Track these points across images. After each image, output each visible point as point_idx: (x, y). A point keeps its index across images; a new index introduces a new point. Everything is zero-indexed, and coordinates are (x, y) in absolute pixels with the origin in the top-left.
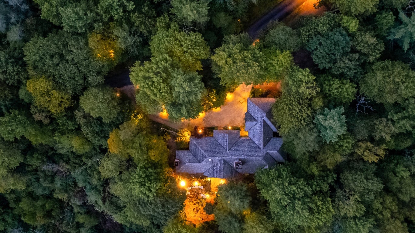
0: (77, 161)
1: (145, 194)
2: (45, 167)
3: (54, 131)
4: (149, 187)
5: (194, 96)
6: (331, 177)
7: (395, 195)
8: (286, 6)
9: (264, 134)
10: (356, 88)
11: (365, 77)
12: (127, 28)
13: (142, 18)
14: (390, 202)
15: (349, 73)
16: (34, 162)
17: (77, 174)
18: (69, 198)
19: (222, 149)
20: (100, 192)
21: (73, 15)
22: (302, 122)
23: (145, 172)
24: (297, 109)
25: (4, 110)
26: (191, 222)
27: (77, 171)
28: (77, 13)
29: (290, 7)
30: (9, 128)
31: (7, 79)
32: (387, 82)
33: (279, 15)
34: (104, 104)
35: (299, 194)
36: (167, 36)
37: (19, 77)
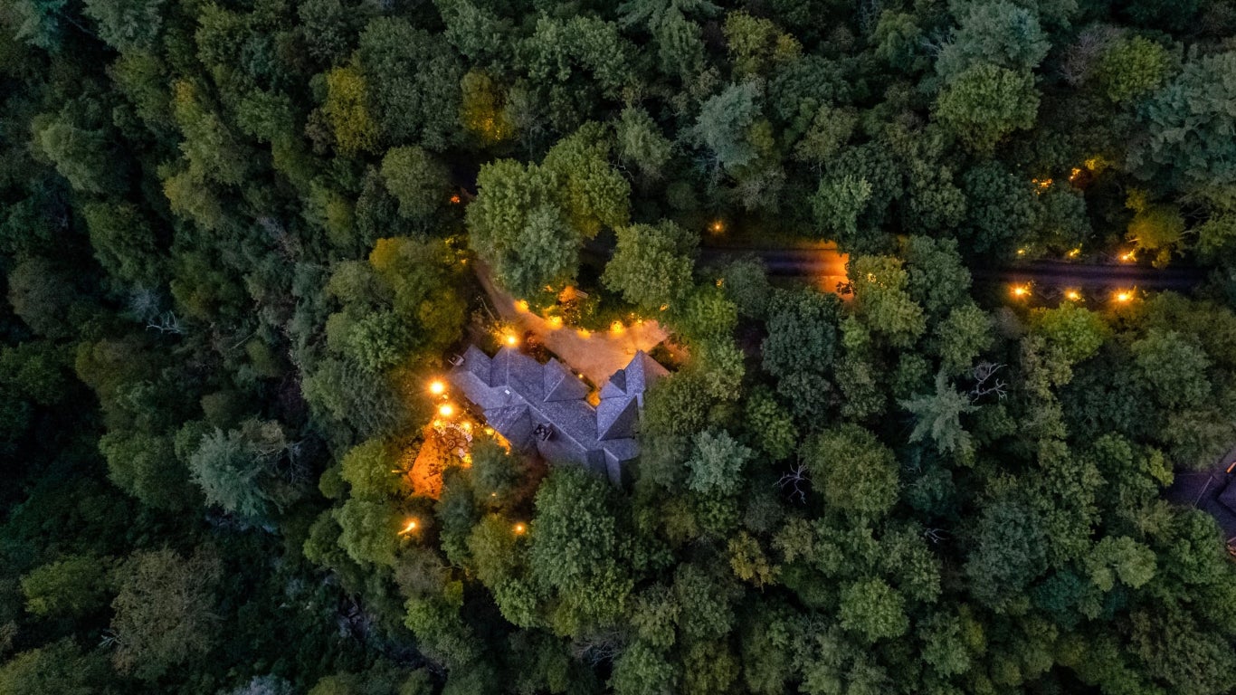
0: (319, 251)
1: (365, 355)
2: (264, 221)
3: (319, 171)
4: (379, 349)
5: (547, 262)
6: (662, 553)
7: (742, 663)
8: (803, 260)
9: (620, 418)
10: (796, 439)
11: (821, 433)
12: (535, 99)
13: (566, 101)
14: (723, 668)
15: (798, 404)
16: (255, 196)
17: (304, 270)
18: (266, 303)
19: (541, 391)
20: (314, 323)
21: (471, 21)
22: (675, 423)
23: (393, 326)
24: (681, 398)
25: (272, 84)
26: (412, 482)
27: (307, 265)
28: (479, 24)
29: (807, 266)
30: (256, 112)
31: (313, 45)
32: (844, 461)
33: (777, 265)
34: (415, 181)
35: (589, 533)
36: (580, 152)
37: (333, 56)
